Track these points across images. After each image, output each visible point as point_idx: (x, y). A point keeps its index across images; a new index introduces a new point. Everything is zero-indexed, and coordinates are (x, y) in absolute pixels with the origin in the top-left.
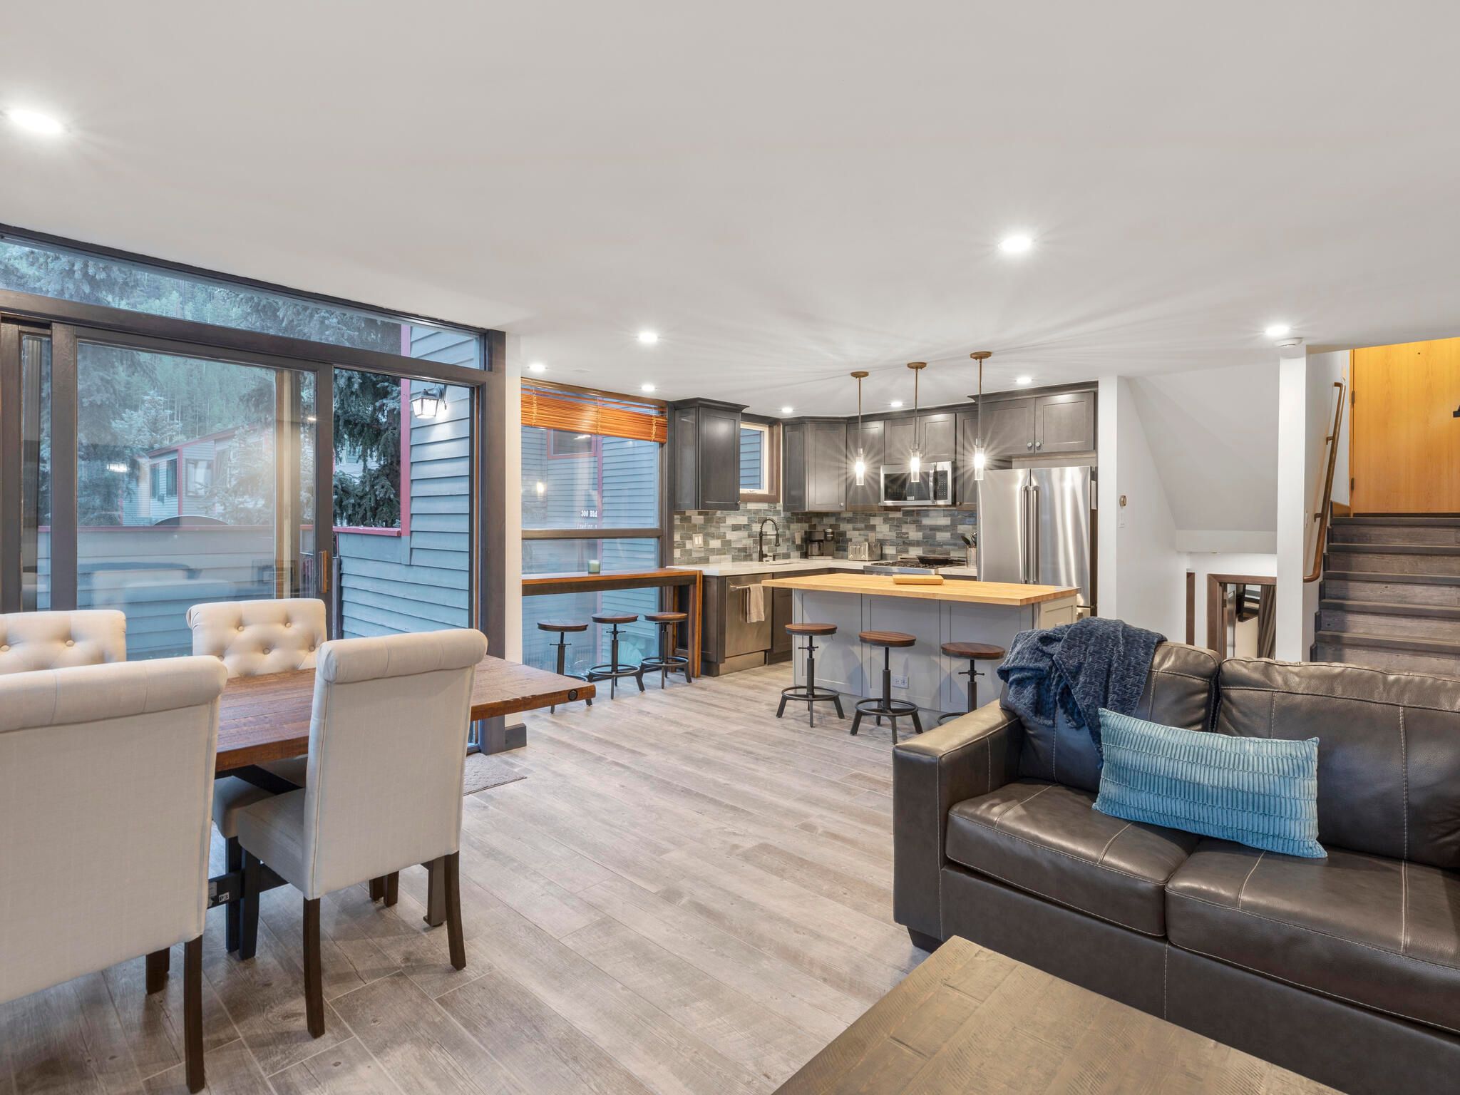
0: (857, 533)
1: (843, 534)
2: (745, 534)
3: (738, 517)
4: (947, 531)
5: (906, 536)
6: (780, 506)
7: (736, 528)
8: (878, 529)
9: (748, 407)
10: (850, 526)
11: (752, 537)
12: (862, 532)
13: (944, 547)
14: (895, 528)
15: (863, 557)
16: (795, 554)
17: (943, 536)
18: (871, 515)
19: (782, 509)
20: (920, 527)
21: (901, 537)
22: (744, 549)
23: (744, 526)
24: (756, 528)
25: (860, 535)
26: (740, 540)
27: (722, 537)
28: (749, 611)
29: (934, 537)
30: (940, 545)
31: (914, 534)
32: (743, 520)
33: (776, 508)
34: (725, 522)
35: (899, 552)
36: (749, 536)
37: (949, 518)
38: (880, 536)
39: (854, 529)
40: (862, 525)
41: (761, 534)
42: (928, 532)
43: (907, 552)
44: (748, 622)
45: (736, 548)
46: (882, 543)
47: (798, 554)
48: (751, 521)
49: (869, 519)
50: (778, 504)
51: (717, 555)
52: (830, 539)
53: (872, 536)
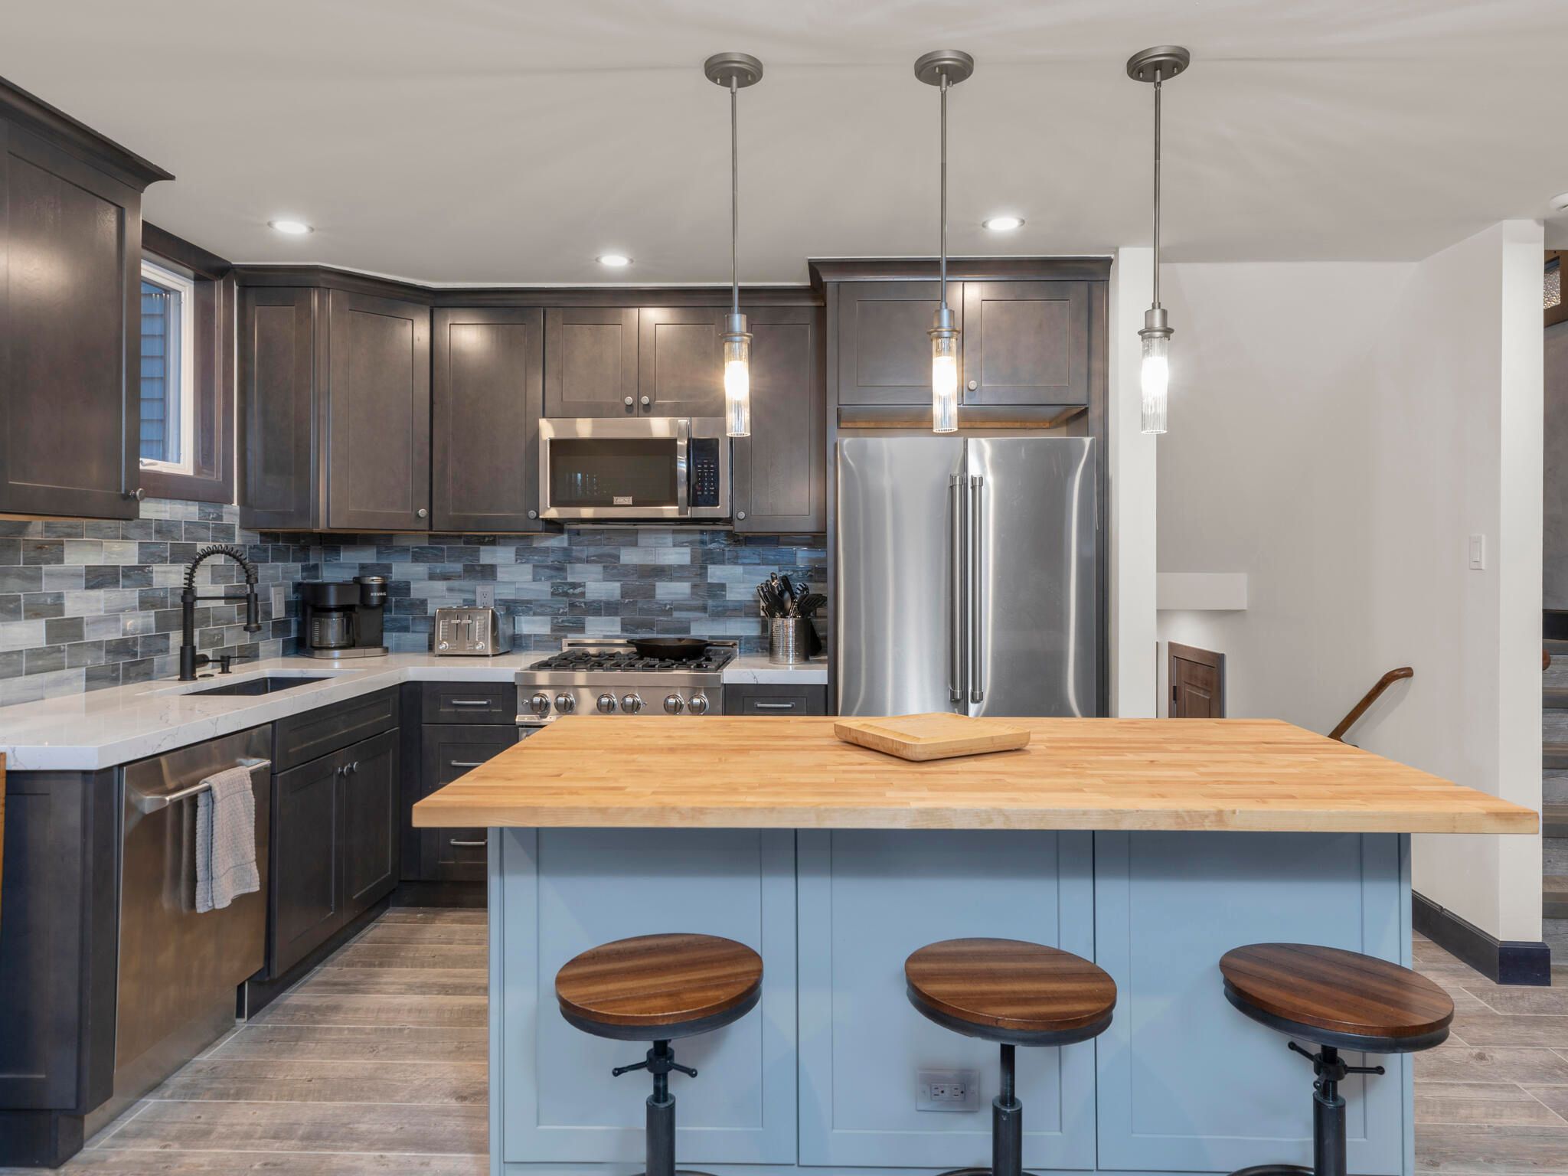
0: (441, 586)
1: (404, 588)
2: (132, 595)
3: (106, 543)
4: (681, 579)
5: (578, 591)
6: (232, 513)
7: (98, 578)
8: (501, 575)
9: (172, 178)
10: (421, 569)
11: (153, 606)
12: (455, 584)
13: (676, 614)
14: (548, 572)
15: (480, 647)
16: (270, 645)
17: (670, 591)
18: (482, 541)
19: (236, 521)
20: (611, 567)
21: (566, 594)
22: (122, 647)
23: (128, 571)
24: (170, 577)
25: (450, 590)
26: (113, 616)
27: (50, 610)
28: (209, 866)
29: (650, 593)
30: (667, 610)
31: (598, 586)
32: (125, 553)
33: (220, 517)
34: (60, 560)
35: (559, 630)
36: (145, 604)
37: (688, 550)
38: (507, 593)
39: (432, 577)
40: (458, 567)
41: (188, 595)
42: (635, 582)
43: (580, 628)
44: (201, 908)
45: (97, 645)
46: (512, 608)
47: (277, 644)
48: (149, 556)
49: (478, 550)
50: (226, 508)
51: (28, 673)
52: (375, 602)
53: (486, 593)
